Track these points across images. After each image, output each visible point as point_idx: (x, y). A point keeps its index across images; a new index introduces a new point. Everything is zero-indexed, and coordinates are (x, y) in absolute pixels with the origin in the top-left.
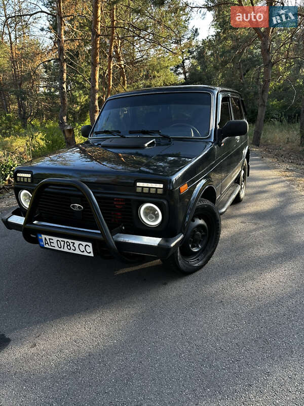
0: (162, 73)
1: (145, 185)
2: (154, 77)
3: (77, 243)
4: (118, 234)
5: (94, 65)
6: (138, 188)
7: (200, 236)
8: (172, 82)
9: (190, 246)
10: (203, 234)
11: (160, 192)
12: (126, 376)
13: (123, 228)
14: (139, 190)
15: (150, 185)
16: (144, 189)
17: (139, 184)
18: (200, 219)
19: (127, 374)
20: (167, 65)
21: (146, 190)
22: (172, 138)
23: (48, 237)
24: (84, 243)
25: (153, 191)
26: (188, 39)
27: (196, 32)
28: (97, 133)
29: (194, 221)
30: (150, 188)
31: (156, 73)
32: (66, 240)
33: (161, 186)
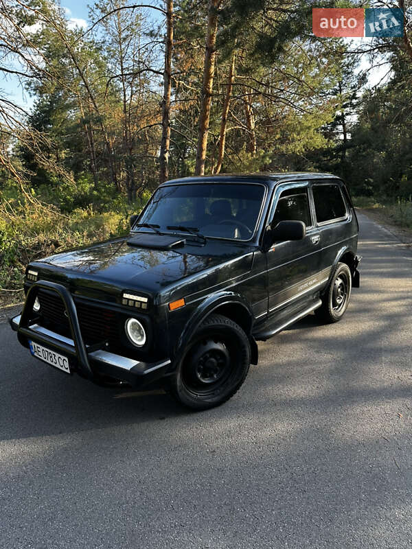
0: (303, 135)
1: (131, 297)
2: (293, 140)
3: (58, 355)
4: (100, 351)
5: (202, 130)
6: (124, 300)
7: (216, 365)
8: (318, 146)
9: (199, 376)
10: (221, 361)
11: (144, 306)
12: (51, 515)
13: (107, 344)
14: (124, 302)
15: (135, 298)
16: (136, 303)
17: (126, 296)
18: (216, 343)
19: (52, 513)
20: (310, 125)
21: (131, 303)
22: (208, 238)
23: (36, 345)
24: (63, 357)
25: (137, 305)
26: (352, 88)
27: (363, 79)
28: (140, 226)
29: (205, 343)
30: (135, 301)
31: (295, 136)
32: (49, 351)
33: (145, 300)
